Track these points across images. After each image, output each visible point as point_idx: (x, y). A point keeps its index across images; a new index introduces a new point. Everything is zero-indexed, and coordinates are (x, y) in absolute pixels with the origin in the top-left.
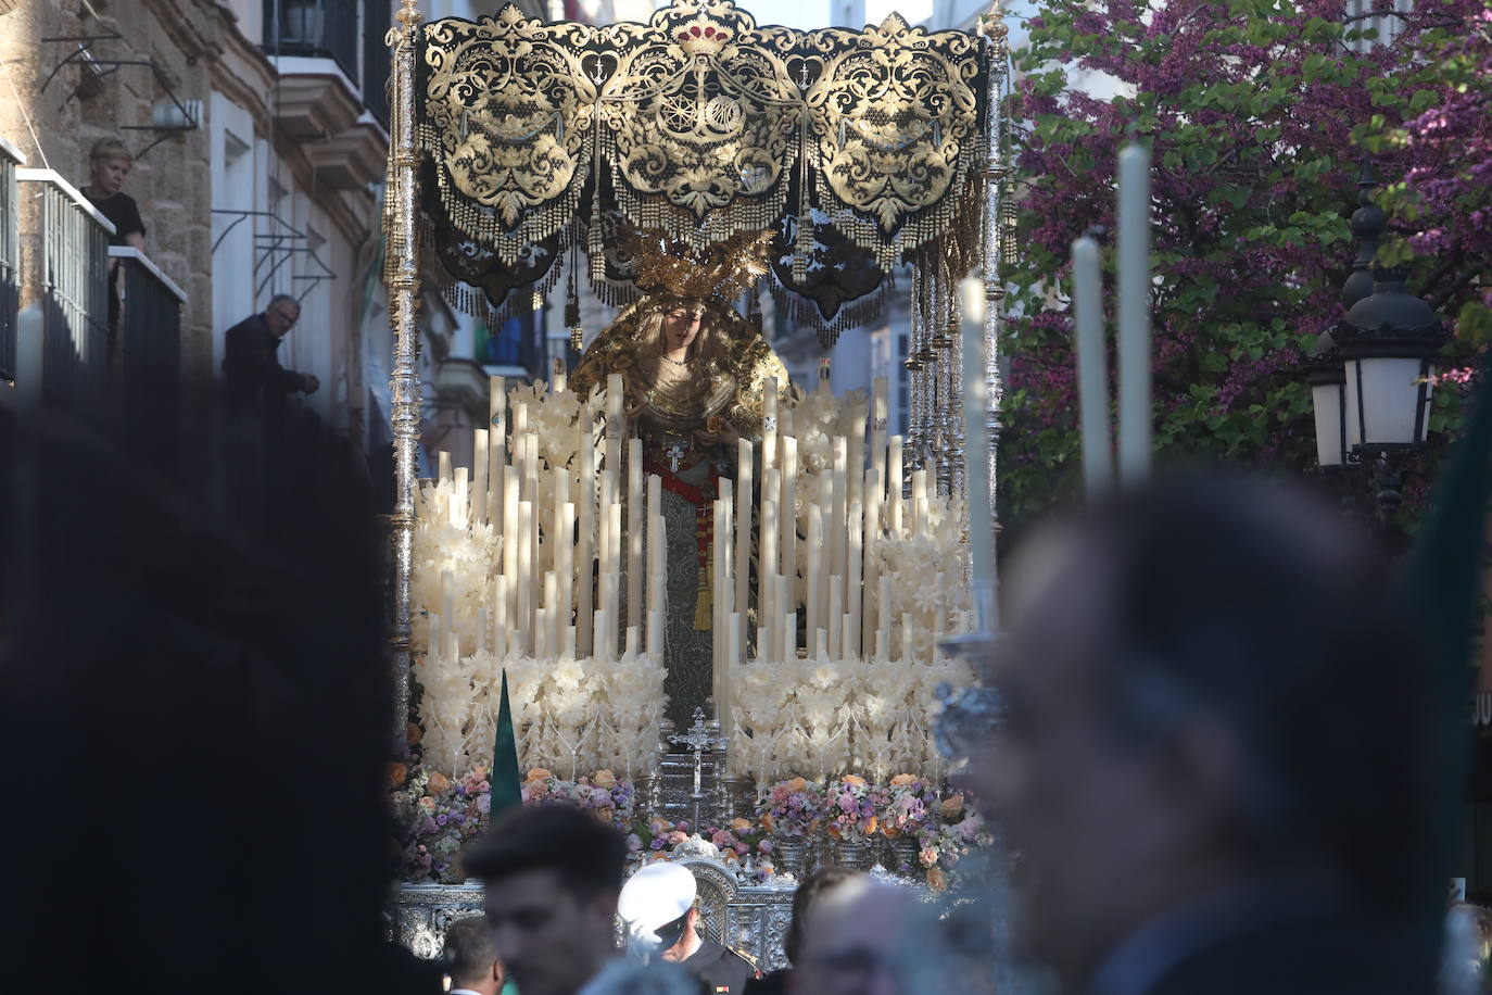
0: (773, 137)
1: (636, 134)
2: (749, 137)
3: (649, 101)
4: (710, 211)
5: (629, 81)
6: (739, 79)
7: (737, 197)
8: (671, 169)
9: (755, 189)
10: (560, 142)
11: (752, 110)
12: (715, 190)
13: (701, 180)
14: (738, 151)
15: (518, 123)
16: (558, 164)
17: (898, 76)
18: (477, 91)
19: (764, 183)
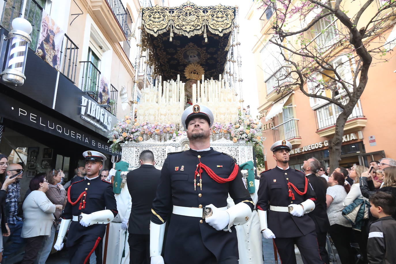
0: (200, 21)
1: (177, 21)
2: (196, 21)
3: (180, 16)
4: (190, 31)
5: (176, 14)
6: (194, 13)
7: (194, 29)
8: (183, 25)
9: (197, 28)
10: (164, 22)
11: (197, 17)
12: (190, 28)
13: (188, 27)
14: (194, 23)
15: (157, 19)
16: (164, 25)
17: (221, 12)
18: (151, 16)
19: (199, 28)
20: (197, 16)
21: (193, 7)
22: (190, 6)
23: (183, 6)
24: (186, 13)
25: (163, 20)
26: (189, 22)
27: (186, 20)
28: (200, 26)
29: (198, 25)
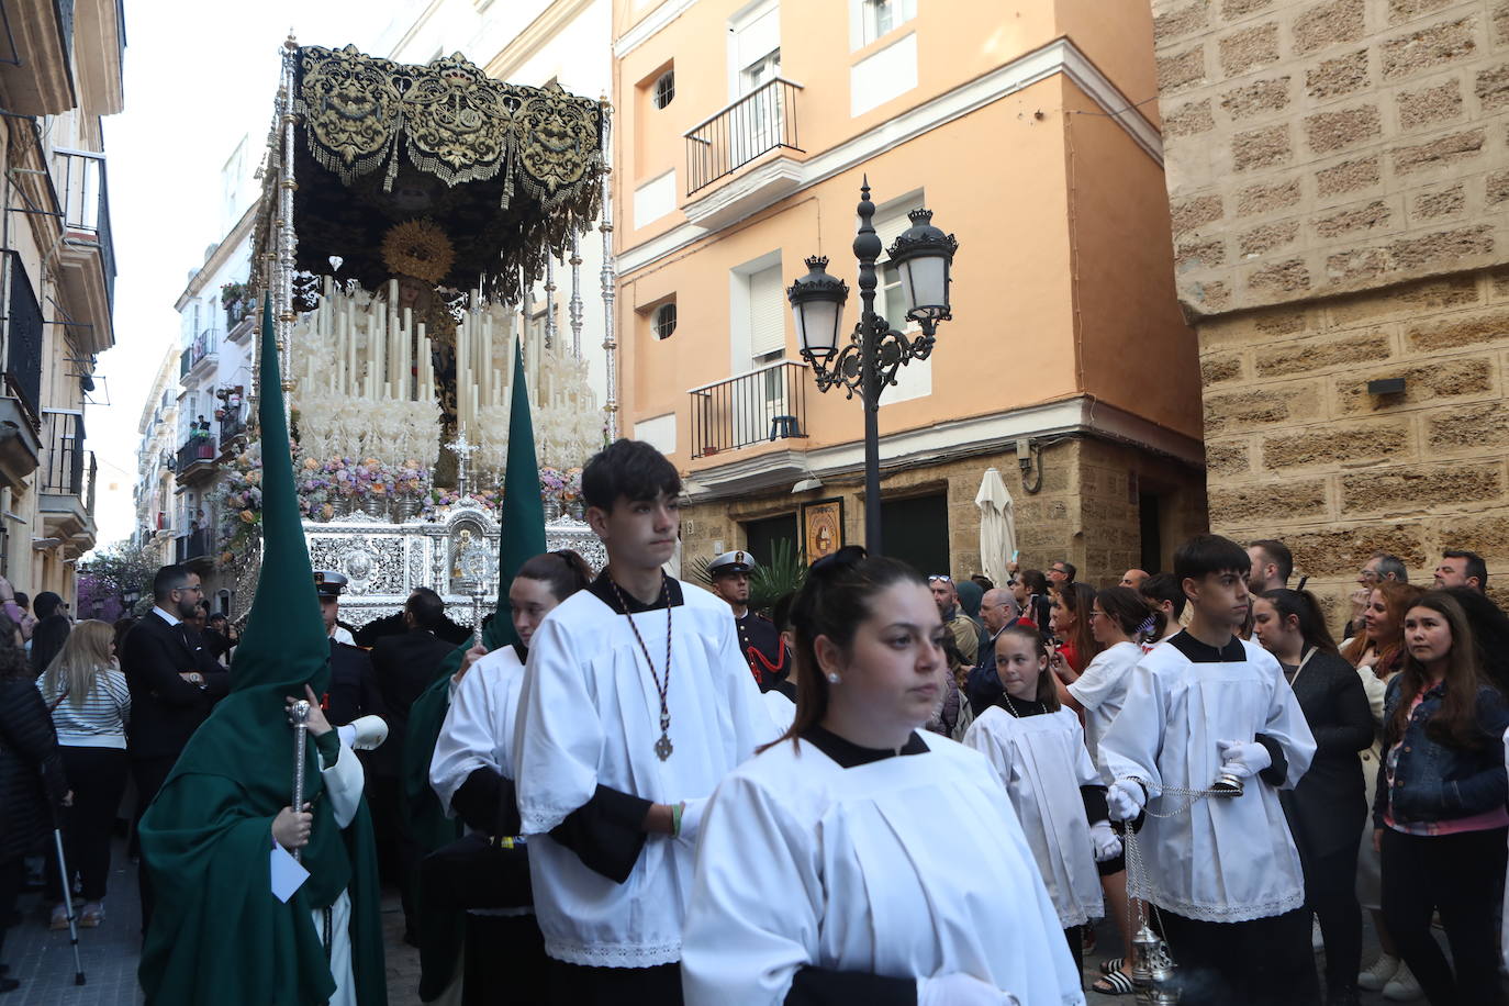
0: (496, 134)
1: (422, 121)
2: (483, 132)
3: (429, 105)
4: (463, 166)
5: (418, 94)
6: (478, 102)
7: (477, 162)
8: (442, 142)
9: (486, 159)
10: (378, 121)
11: (485, 118)
12: (464, 155)
13: (458, 150)
14: (477, 137)
15: (354, 106)
16: (377, 133)
17: (559, 114)
18: (332, 87)
19: (490, 157)
20: (486, 114)
21: (473, 79)
22: (464, 73)
23: (442, 69)
24: (452, 97)
25: (373, 112)
26: (462, 133)
27: (450, 123)
28: (494, 152)
29: (490, 149)
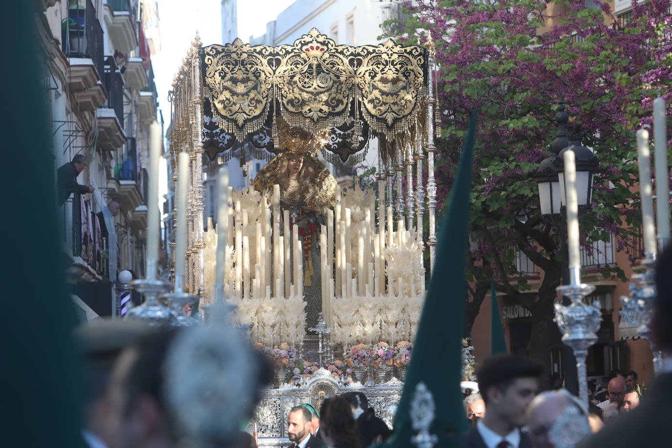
0: (343, 89)
1: (289, 89)
2: (334, 90)
3: (294, 76)
4: (320, 119)
5: (286, 68)
6: (330, 66)
7: (330, 114)
8: (304, 103)
9: (337, 110)
10: (259, 93)
11: (335, 79)
13: (316, 107)
14: (330, 95)
15: (243, 85)
16: (259, 102)
17: (392, 64)
18: (226, 73)
19: (341, 108)
20: (336, 76)
21: (326, 48)
22: (319, 45)
24: (310, 66)
25: (255, 87)
26: (318, 94)
27: (309, 87)
29: (340, 102)
